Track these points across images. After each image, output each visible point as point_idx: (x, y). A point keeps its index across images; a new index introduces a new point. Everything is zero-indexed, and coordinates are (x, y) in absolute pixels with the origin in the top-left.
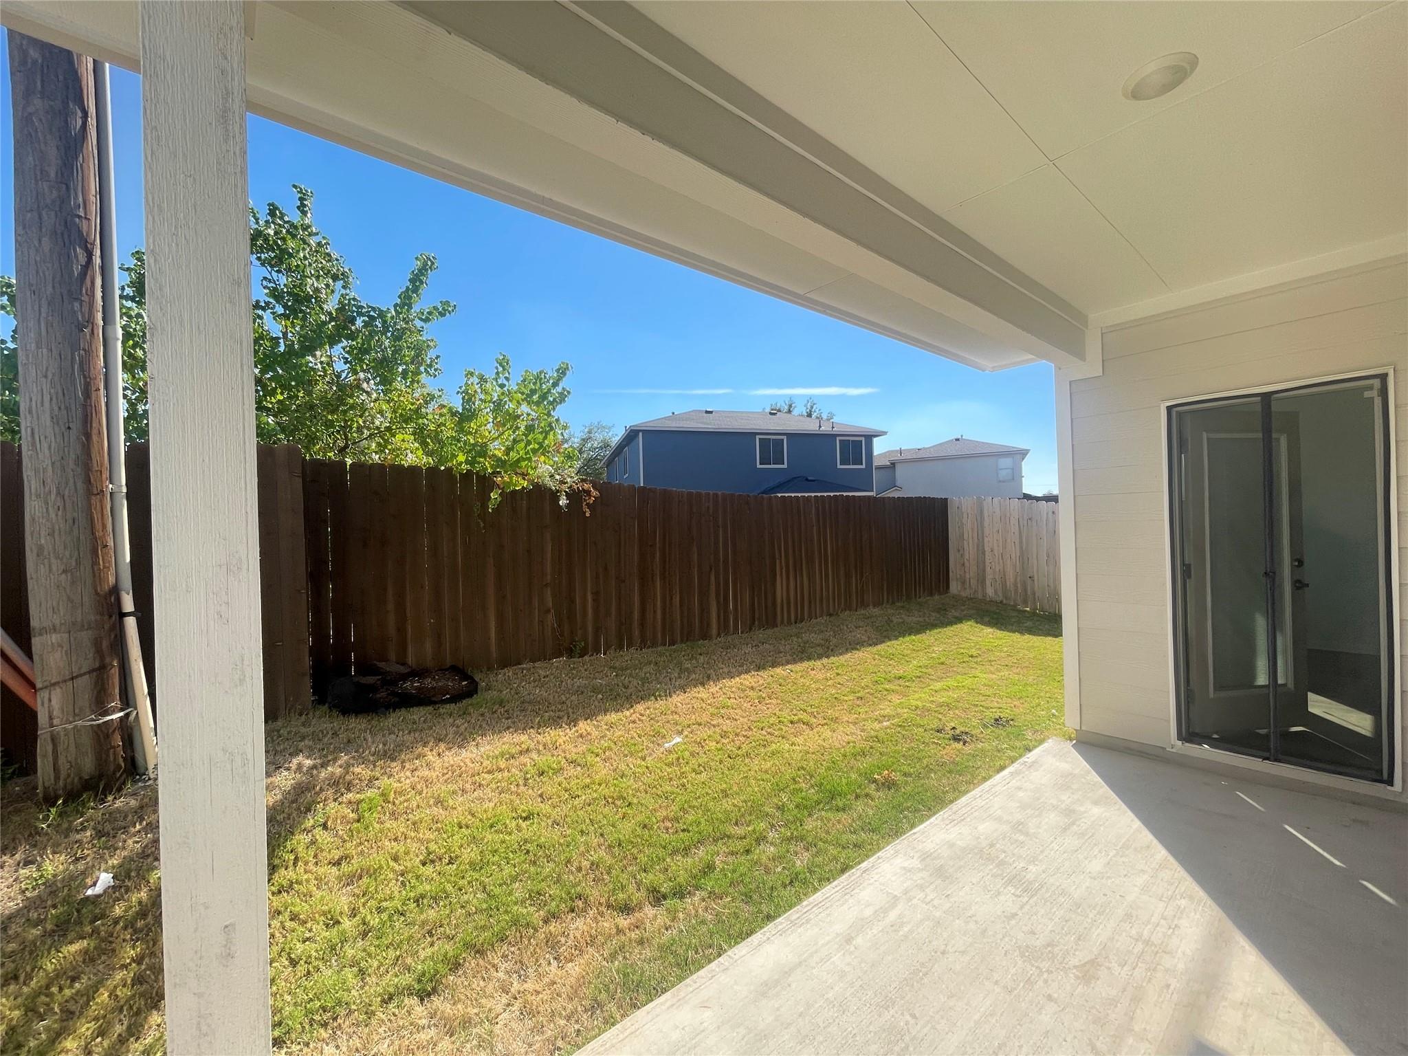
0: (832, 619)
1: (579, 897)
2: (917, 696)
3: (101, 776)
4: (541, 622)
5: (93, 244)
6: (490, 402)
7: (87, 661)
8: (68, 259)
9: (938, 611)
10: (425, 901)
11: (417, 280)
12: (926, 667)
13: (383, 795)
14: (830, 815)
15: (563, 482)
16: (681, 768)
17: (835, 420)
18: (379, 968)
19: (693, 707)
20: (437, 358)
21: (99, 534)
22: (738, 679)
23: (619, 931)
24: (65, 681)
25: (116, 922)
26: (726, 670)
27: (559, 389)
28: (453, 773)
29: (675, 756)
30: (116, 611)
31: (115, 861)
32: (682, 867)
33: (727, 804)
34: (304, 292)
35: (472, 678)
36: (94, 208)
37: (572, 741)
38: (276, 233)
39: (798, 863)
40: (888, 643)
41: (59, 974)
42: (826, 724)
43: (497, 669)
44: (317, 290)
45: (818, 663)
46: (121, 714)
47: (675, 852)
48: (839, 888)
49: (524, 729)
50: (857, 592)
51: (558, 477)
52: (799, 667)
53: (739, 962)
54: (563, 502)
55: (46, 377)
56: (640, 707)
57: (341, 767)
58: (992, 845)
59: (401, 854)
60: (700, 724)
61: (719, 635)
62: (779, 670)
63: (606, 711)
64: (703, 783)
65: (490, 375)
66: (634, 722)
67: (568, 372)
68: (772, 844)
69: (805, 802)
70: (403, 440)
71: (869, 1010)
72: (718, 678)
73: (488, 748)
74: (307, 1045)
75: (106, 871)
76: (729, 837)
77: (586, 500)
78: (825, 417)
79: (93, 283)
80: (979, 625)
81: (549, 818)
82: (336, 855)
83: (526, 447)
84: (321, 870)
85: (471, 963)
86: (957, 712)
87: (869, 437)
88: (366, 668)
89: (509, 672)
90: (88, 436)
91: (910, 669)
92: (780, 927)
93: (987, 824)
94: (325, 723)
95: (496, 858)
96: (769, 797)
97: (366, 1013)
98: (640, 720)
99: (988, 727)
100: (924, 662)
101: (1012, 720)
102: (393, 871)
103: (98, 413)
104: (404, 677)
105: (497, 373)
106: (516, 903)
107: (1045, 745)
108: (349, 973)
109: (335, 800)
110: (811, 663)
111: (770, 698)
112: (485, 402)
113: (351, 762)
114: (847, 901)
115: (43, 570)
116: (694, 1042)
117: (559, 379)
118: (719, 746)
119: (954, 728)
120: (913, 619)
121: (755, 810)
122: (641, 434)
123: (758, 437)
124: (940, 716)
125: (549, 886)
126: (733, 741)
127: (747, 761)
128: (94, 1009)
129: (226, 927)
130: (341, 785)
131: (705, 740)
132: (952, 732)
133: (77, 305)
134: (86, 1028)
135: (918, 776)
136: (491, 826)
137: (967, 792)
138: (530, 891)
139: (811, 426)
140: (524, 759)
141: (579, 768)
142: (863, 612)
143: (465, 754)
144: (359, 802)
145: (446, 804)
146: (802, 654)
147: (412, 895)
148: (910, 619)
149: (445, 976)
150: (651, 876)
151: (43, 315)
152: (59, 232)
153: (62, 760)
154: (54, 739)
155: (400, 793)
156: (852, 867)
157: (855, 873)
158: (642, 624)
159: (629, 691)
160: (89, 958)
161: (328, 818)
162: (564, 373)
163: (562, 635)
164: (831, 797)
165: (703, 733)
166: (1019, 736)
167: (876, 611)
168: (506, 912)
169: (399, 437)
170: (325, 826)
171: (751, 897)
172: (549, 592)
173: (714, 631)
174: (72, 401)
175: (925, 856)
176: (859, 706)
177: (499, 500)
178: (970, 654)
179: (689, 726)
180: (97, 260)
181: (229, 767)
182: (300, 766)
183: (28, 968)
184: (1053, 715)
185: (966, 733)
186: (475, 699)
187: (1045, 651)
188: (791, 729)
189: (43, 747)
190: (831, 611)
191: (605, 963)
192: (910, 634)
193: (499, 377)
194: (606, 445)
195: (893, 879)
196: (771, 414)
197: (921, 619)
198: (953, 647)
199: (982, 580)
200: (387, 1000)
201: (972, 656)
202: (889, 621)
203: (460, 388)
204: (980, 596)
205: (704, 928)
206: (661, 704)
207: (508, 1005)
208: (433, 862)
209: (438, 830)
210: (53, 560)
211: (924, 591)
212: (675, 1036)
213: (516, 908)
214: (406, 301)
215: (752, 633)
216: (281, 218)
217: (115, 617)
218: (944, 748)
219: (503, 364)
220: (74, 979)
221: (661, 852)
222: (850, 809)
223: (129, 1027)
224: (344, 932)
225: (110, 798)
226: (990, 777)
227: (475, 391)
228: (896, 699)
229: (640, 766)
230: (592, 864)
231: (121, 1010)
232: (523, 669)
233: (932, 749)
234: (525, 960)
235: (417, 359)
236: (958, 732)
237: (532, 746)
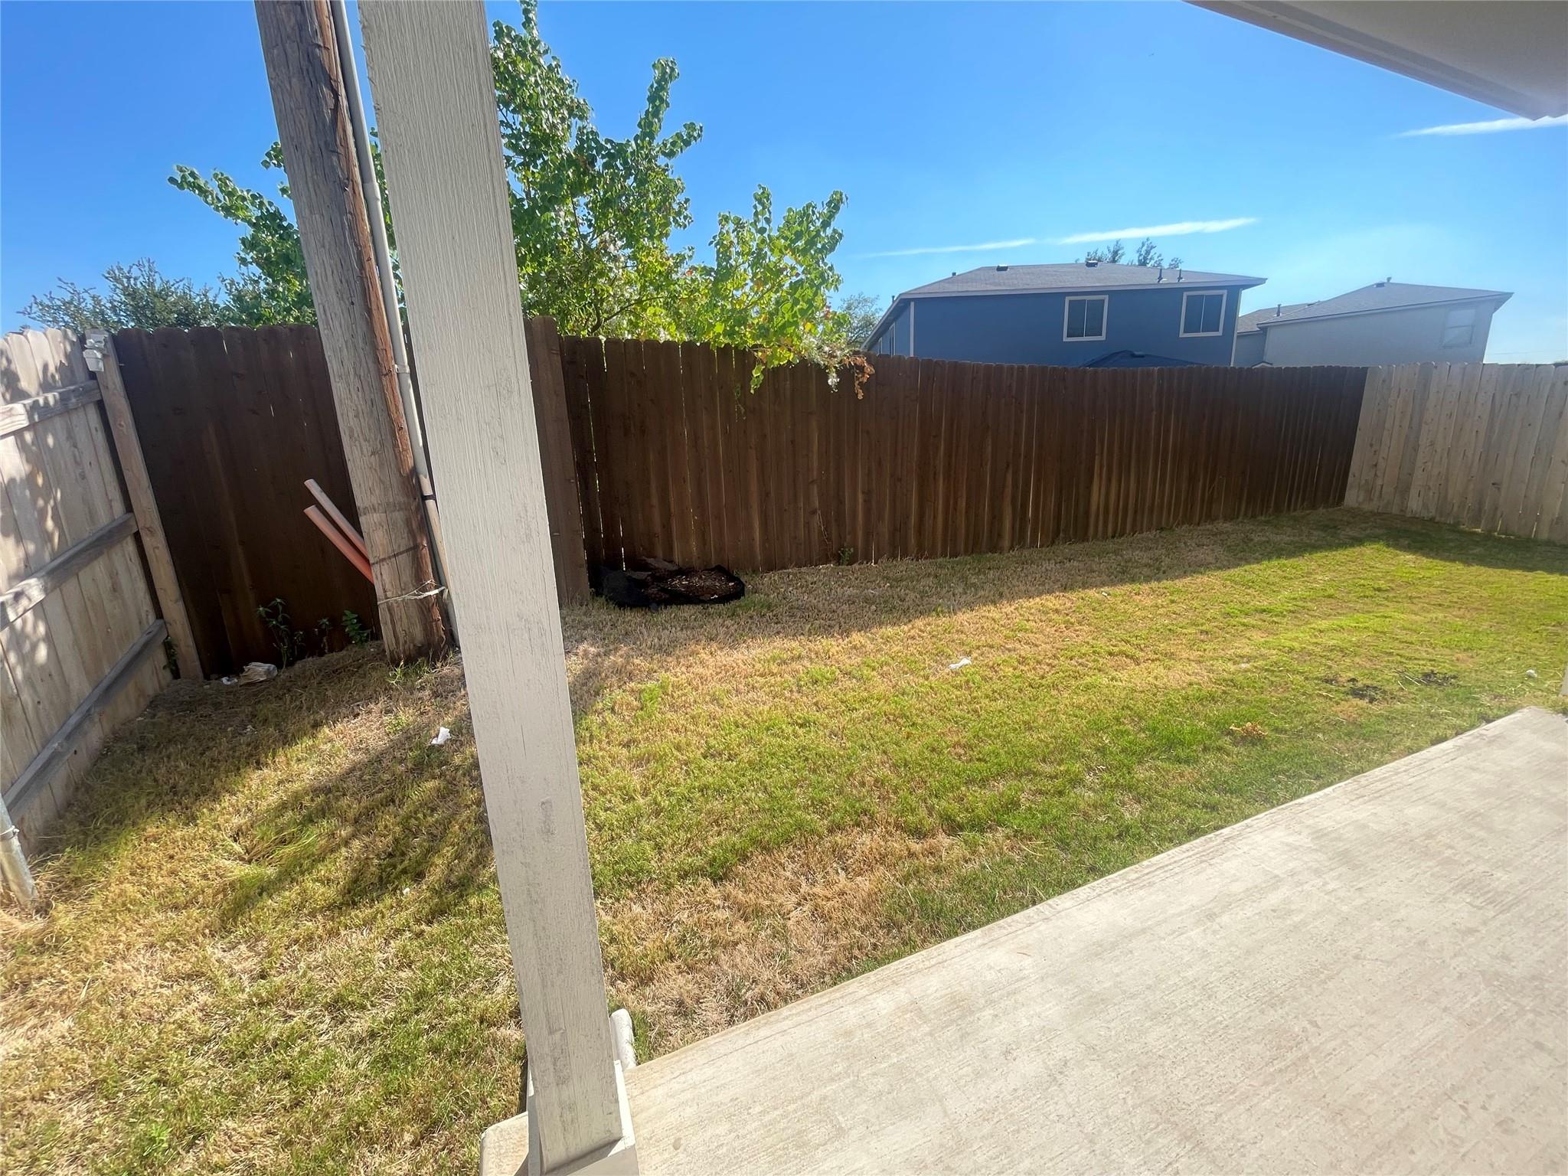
0: (1163, 534)
1: (865, 812)
2: (1290, 635)
3: (429, 645)
4: (807, 524)
5: (337, 81)
6: (748, 254)
7: (404, 542)
8: (316, 100)
9: (1325, 528)
10: (710, 792)
11: (656, 97)
12: (1304, 599)
13: (662, 687)
14: (1166, 765)
15: (832, 356)
16: (972, 692)
17: (1181, 267)
18: (673, 846)
19: (983, 628)
20: (686, 202)
21: (394, 416)
22: (1038, 599)
23: (912, 855)
24: (390, 558)
25: (457, 769)
26: (1023, 588)
27: (829, 231)
28: (727, 673)
29: (964, 679)
30: (419, 493)
31: (449, 719)
32: (981, 798)
33: (1032, 738)
34: (540, 131)
35: (738, 579)
36: (330, 33)
37: (844, 651)
38: (506, 56)
39: (1127, 816)
40: (1247, 567)
41: (423, 804)
42: (1157, 659)
43: (763, 572)
44: (553, 126)
45: (1145, 587)
46: (437, 591)
47: (970, 782)
48: (1191, 853)
49: (794, 635)
50: (1203, 501)
51: (827, 349)
52: (1120, 590)
53: (1063, 914)
54: (833, 380)
55: (324, 246)
56: (919, 623)
57: (621, 656)
58: (1429, 836)
59: (683, 746)
60: (991, 647)
61: (1012, 548)
62: (1092, 593)
63: (881, 624)
64: (1000, 711)
65: (748, 218)
66: (913, 638)
67: (842, 206)
68: (1090, 789)
69: (1133, 747)
70: (655, 314)
71: (1246, 1004)
72: (1012, 599)
73: (759, 651)
74: (618, 900)
75: (444, 726)
76: (1035, 774)
77: (858, 379)
78: (1165, 265)
79: (344, 131)
80: (1391, 549)
81: (826, 727)
82: (626, 737)
83: (792, 308)
84: (615, 750)
85: (759, 858)
86: (1357, 659)
87: (1235, 288)
88: (636, 564)
89: (775, 576)
90: (369, 311)
91: (1280, 600)
92: (1114, 885)
93: (1421, 808)
94: (603, 614)
95: (775, 761)
96: (1084, 736)
97: (666, 883)
98: (919, 636)
99: (1411, 683)
100: (1300, 592)
101: (1455, 677)
102: (677, 759)
103: (374, 285)
104: (673, 574)
105: (756, 214)
106: (799, 808)
107: (1517, 716)
108: (647, 846)
109: (620, 687)
110: (1136, 586)
111: (1080, 623)
112: (743, 255)
113: (631, 653)
114: (1204, 869)
115: (357, 453)
116: (1013, 987)
117: (831, 216)
118: (1017, 673)
119: (1353, 680)
120: (1284, 538)
121: (1065, 748)
122: (912, 304)
123: (1067, 299)
124: (1329, 663)
125: (832, 797)
126: (1034, 669)
127: (1054, 692)
128: (451, 838)
129: (543, 803)
130: (625, 674)
131: (999, 665)
132: (1351, 684)
133: (335, 159)
134: (448, 851)
135: (1298, 735)
136: (768, 729)
137: (1380, 764)
138: (812, 799)
139: (1146, 279)
140: (795, 665)
141: (854, 681)
142: (1209, 527)
143: (736, 655)
144: (641, 691)
145: (721, 702)
146: (1124, 575)
147: (697, 784)
148: (1279, 538)
149: (735, 865)
150: (944, 803)
151: (309, 174)
152: (304, 68)
153: (399, 629)
154: (390, 609)
155: (678, 687)
156: (1205, 833)
157: (1214, 839)
158: (920, 531)
159: (906, 605)
160: (442, 796)
161: (615, 703)
162: (837, 207)
163: (829, 539)
164: (1170, 745)
165: (995, 657)
166: (1469, 698)
167: (1228, 526)
168: (789, 815)
169: (650, 311)
170: (613, 710)
171: (1068, 844)
172: (815, 489)
173: (1006, 543)
174: (351, 274)
175: (1319, 834)
176: (1203, 641)
177: (762, 378)
178: (1376, 586)
179: (978, 648)
180: (344, 102)
181: (526, 636)
182: (586, 653)
183: (400, 796)
184: (1530, 677)
185: (1375, 688)
186: (743, 601)
187: (1510, 589)
188: (1109, 662)
189: (383, 615)
190: (1163, 525)
191: (898, 884)
192: (1279, 557)
193: (759, 220)
194: (867, 323)
195: (1272, 854)
196: (1089, 265)
197: (1297, 539)
198: (1347, 576)
199: (1404, 490)
200: (683, 876)
201: (1379, 590)
202: (1247, 540)
203: (714, 237)
204: (1395, 510)
205: (1011, 869)
206: (944, 621)
207: (799, 904)
208: (713, 756)
209: (715, 726)
210: (363, 443)
211: (1303, 500)
212: (990, 976)
213: (799, 813)
214: (647, 130)
215: (1055, 547)
216: (509, 35)
217: (419, 499)
218: (1338, 704)
219: (763, 199)
220: (433, 810)
221: (955, 780)
222: (1196, 761)
223: (477, 857)
224: (638, 808)
225: (439, 665)
226: (1419, 749)
227: (731, 242)
228: (1258, 637)
229: (922, 685)
230: (876, 780)
231: (469, 842)
232: (789, 574)
233: (1319, 703)
234: (812, 865)
235: (664, 206)
236: (1360, 685)
237: (804, 653)
